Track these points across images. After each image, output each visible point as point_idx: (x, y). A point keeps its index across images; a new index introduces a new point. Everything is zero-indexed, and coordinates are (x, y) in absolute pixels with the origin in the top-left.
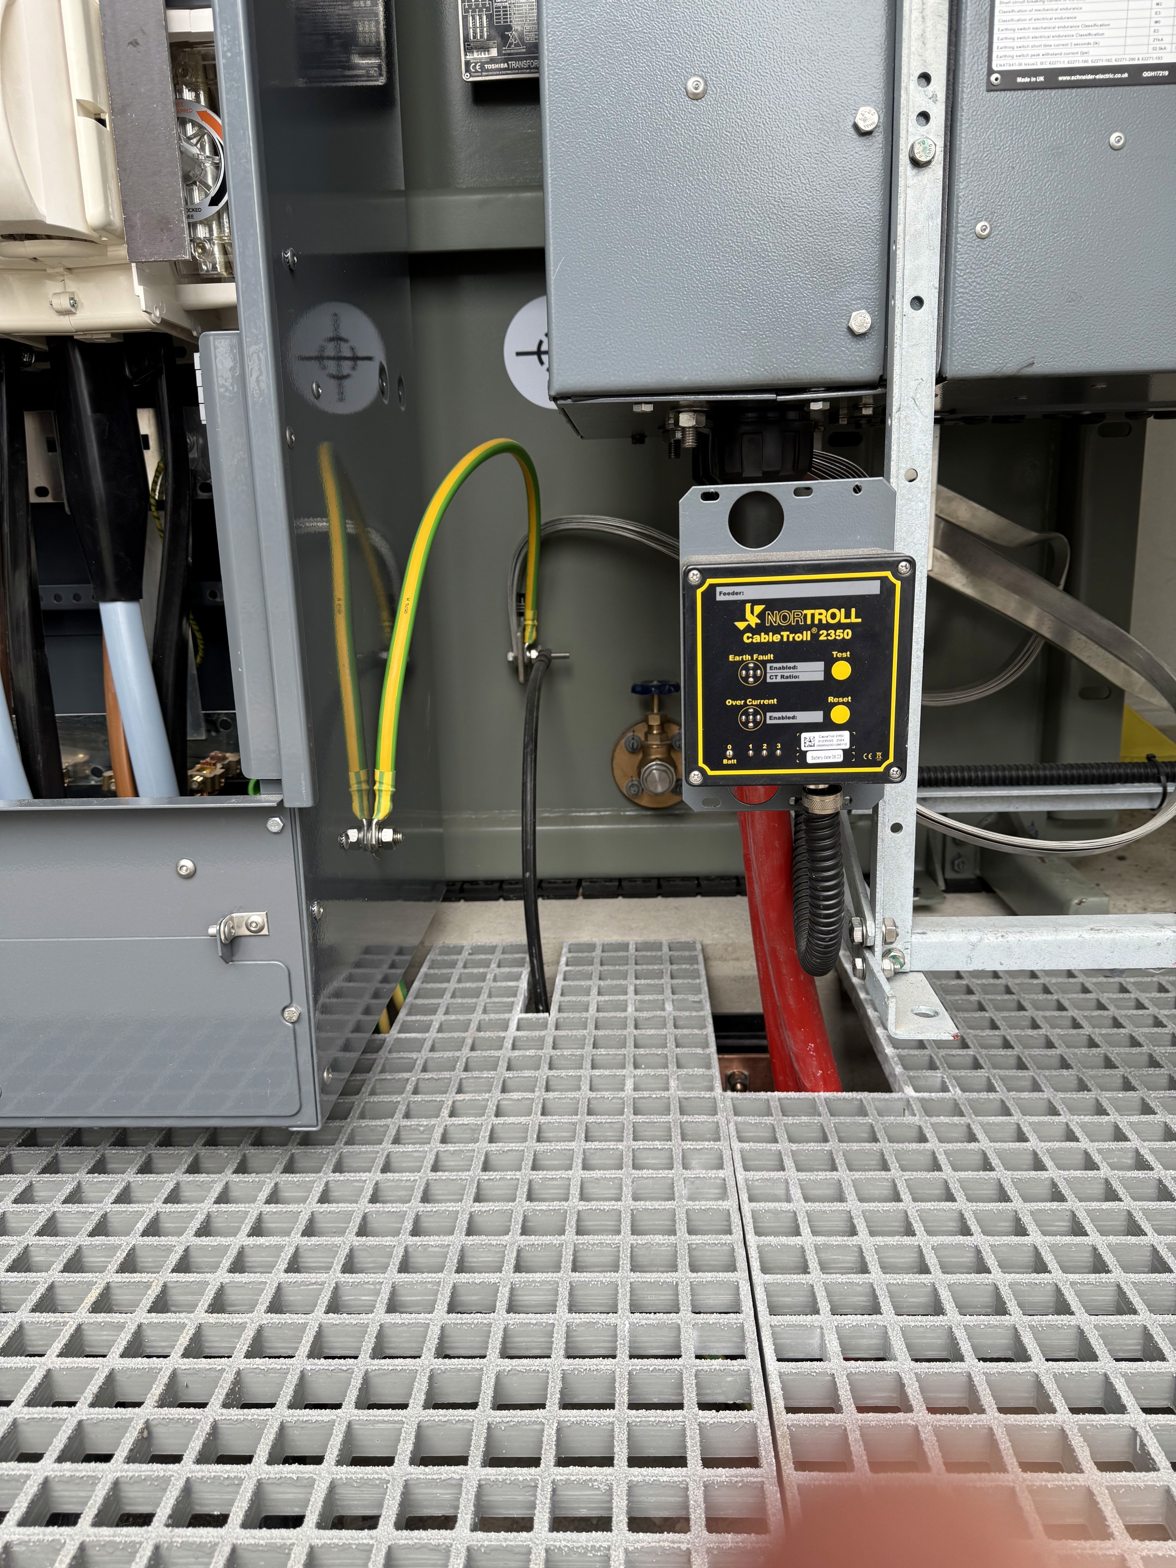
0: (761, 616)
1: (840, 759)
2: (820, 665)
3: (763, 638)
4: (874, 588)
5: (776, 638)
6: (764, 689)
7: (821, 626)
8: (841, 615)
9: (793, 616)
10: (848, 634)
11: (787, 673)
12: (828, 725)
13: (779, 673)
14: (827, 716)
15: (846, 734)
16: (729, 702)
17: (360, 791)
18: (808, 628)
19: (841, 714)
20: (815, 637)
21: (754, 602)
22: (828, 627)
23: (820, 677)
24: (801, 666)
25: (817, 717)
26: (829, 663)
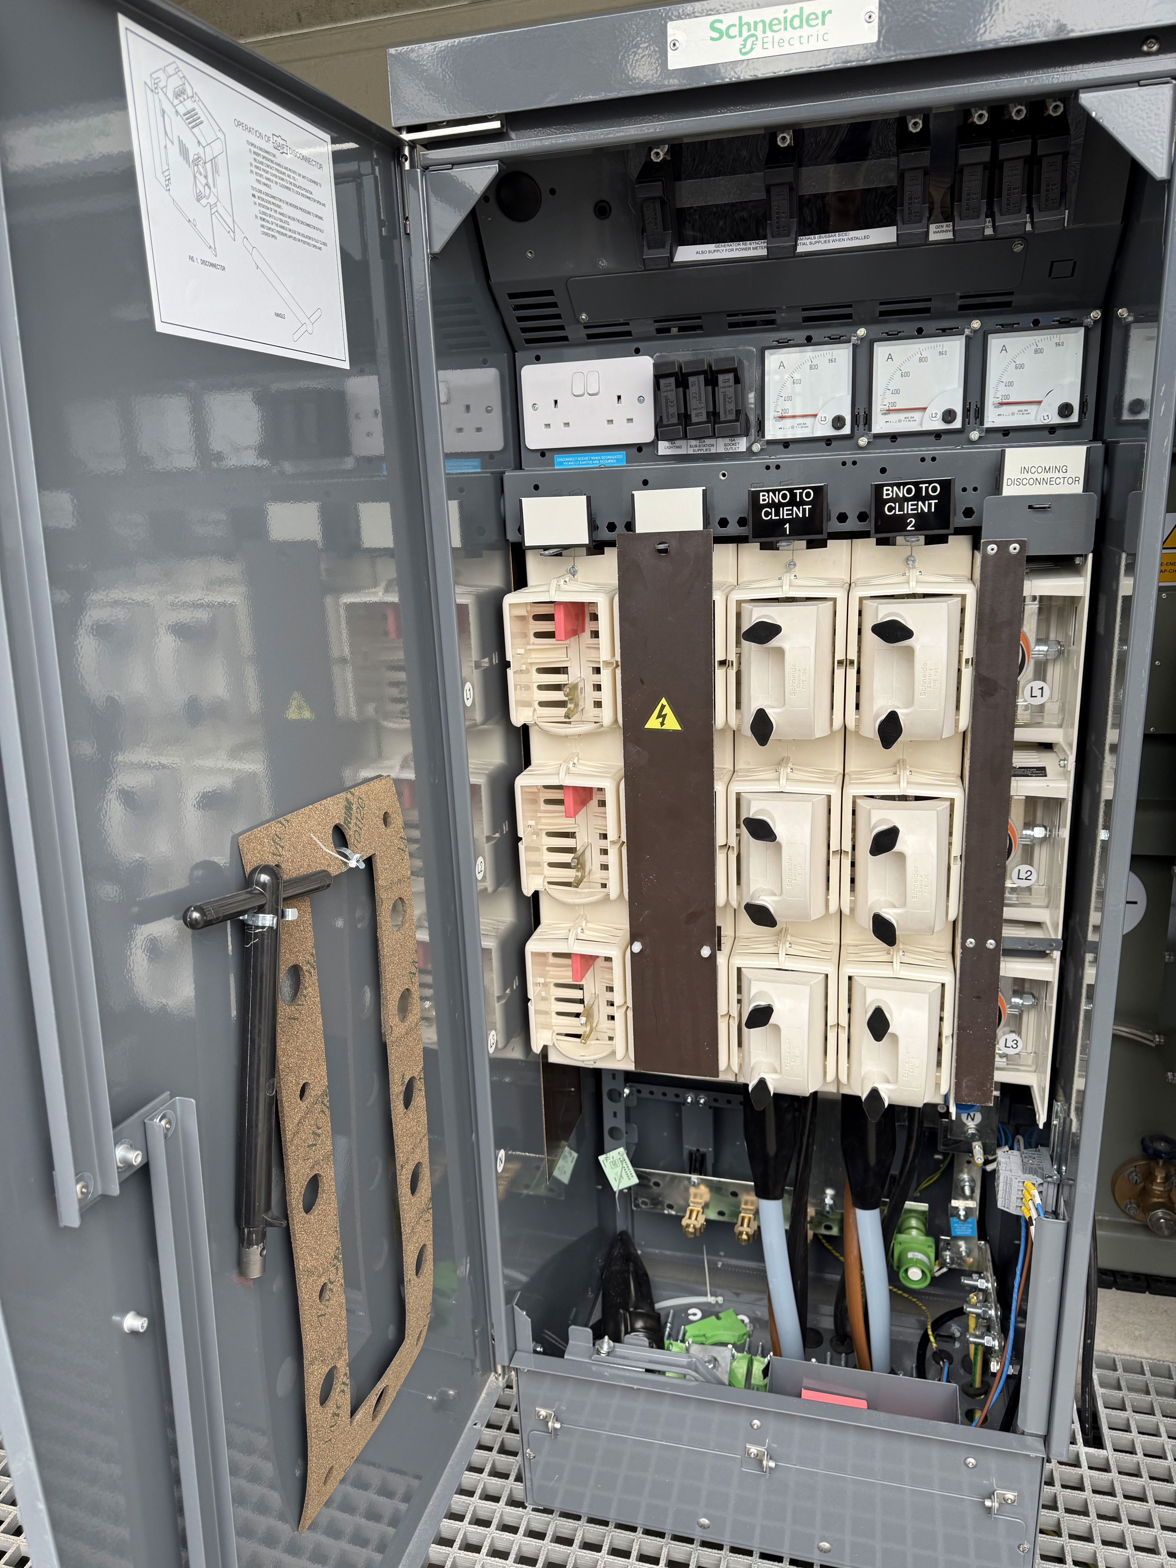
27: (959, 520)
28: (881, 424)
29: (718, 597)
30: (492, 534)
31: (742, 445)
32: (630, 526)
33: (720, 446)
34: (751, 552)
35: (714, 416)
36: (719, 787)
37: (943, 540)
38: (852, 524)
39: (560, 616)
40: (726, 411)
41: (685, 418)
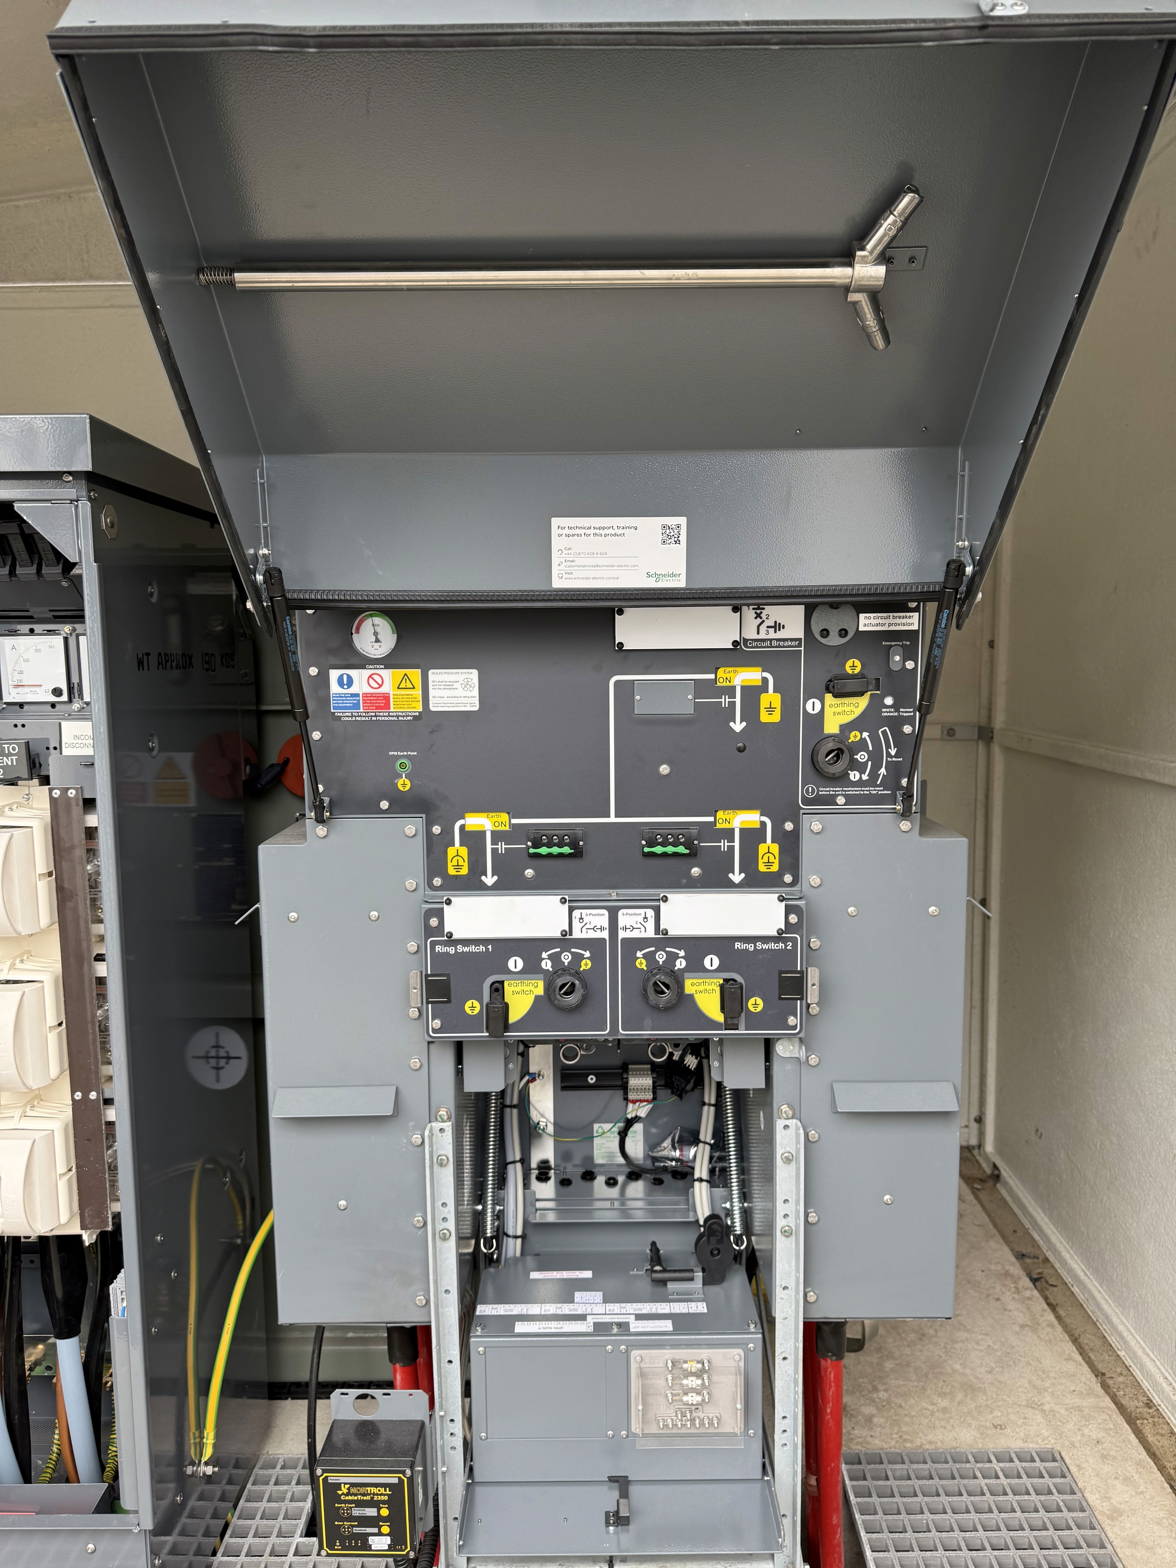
0: (348, 1489)
1: (387, 1548)
2: (375, 1510)
3: (350, 1498)
4: (396, 1481)
5: (356, 1498)
6: (351, 1518)
7: (374, 1494)
8: (382, 1490)
9: (362, 1490)
10: (386, 1498)
11: (361, 1512)
12: (380, 1534)
13: (358, 1512)
14: (379, 1530)
15: (389, 1538)
16: (336, 1523)
17: (195, 1444)
18: (369, 1495)
19: (386, 1529)
20: (372, 1498)
21: (345, 1484)
22: (377, 1495)
23: (376, 1514)
24: (367, 1510)
25: (375, 1530)
26: (379, 1509)
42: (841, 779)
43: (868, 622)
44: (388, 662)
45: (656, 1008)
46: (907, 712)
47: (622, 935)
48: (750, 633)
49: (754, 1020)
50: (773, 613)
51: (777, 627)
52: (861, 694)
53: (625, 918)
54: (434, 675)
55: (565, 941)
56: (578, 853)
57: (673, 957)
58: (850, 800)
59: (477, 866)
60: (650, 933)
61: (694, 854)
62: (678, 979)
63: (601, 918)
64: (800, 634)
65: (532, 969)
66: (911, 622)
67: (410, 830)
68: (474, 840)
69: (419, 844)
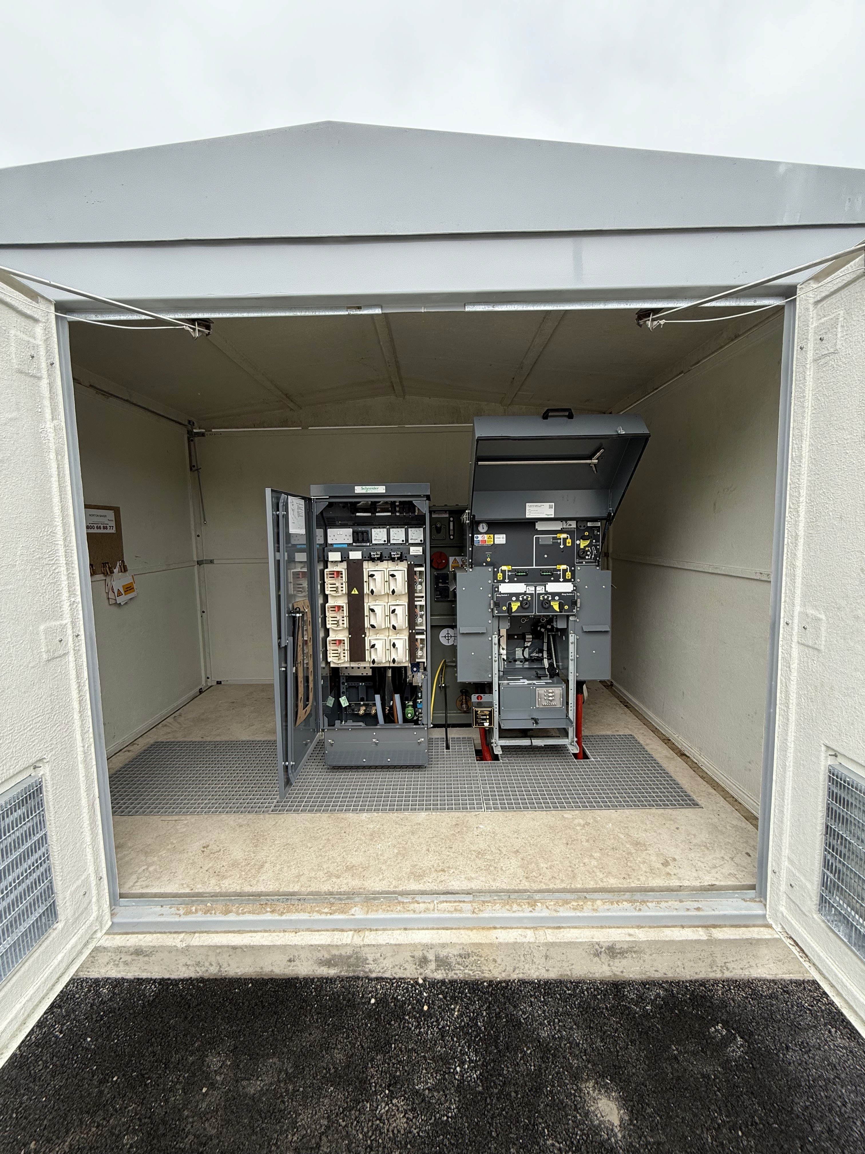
3: (480, 714)
6: (480, 719)
8: (487, 712)
9: (483, 712)
10: (488, 714)
12: (486, 722)
13: (482, 717)
15: (488, 723)
19: (488, 721)
20: (485, 714)
21: (479, 711)
23: (486, 718)
24: (484, 717)
26: (486, 716)
27: (404, 558)
28: (392, 542)
29: (364, 570)
30: (322, 559)
31: (368, 544)
32: (348, 557)
33: (364, 544)
34: (370, 563)
35: (363, 540)
36: (365, 604)
37: (402, 561)
38: (387, 558)
39: (335, 573)
40: (365, 539)
41: (358, 540)
42: (584, 558)
43: (589, 524)
44: (486, 533)
45: (545, 608)
46: (598, 543)
47: (537, 592)
48: (565, 527)
49: (566, 611)
50: (569, 522)
51: (570, 525)
52: (588, 539)
53: (538, 588)
54: (496, 536)
55: (525, 594)
56: (527, 575)
57: (548, 597)
58: (586, 563)
59: (504, 578)
60: (544, 592)
61: (552, 575)
62: (550, 601)
63: (533, 588)
64: (575, 527)
65: (517, 600)
66: (599, 524)
67: (490, 570)
68: (503, 572)
69: (492, 573)
